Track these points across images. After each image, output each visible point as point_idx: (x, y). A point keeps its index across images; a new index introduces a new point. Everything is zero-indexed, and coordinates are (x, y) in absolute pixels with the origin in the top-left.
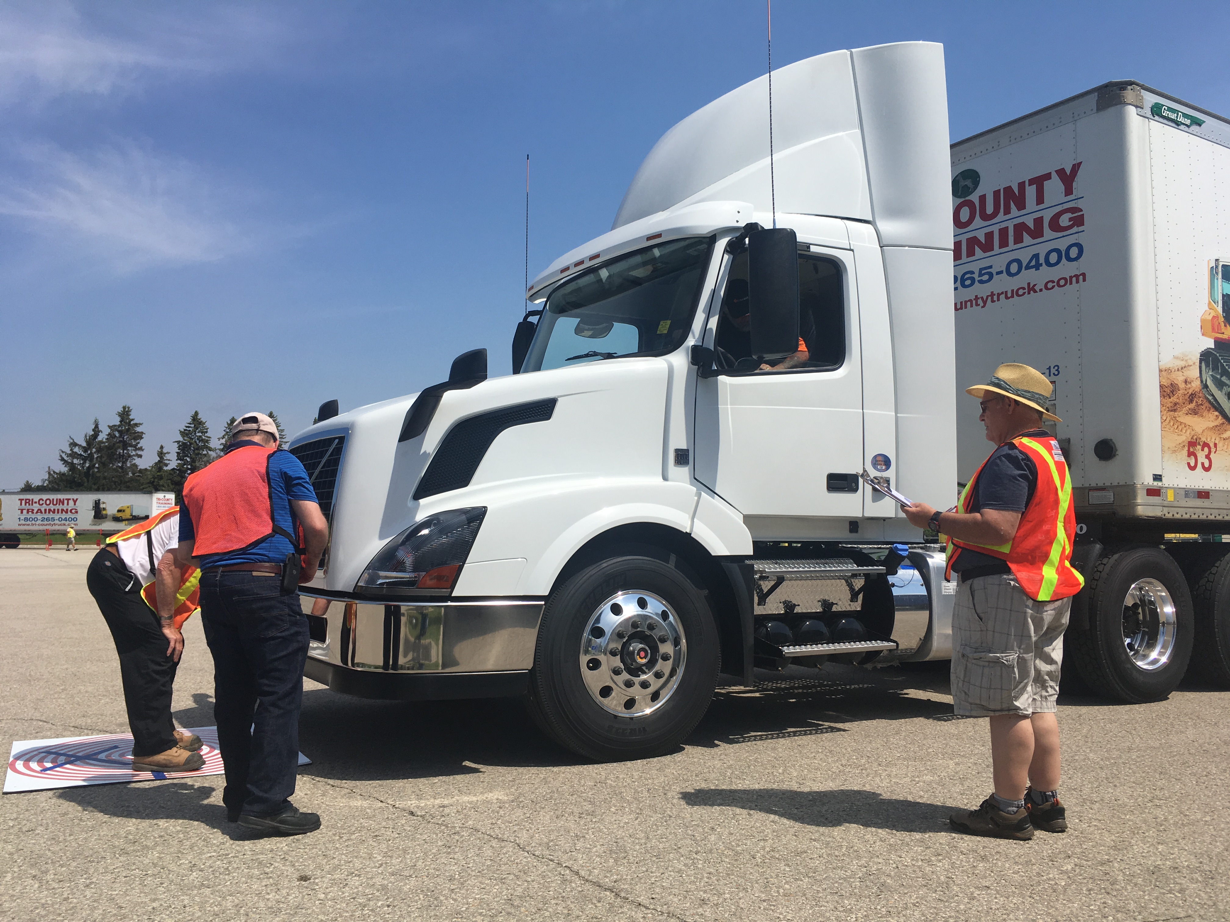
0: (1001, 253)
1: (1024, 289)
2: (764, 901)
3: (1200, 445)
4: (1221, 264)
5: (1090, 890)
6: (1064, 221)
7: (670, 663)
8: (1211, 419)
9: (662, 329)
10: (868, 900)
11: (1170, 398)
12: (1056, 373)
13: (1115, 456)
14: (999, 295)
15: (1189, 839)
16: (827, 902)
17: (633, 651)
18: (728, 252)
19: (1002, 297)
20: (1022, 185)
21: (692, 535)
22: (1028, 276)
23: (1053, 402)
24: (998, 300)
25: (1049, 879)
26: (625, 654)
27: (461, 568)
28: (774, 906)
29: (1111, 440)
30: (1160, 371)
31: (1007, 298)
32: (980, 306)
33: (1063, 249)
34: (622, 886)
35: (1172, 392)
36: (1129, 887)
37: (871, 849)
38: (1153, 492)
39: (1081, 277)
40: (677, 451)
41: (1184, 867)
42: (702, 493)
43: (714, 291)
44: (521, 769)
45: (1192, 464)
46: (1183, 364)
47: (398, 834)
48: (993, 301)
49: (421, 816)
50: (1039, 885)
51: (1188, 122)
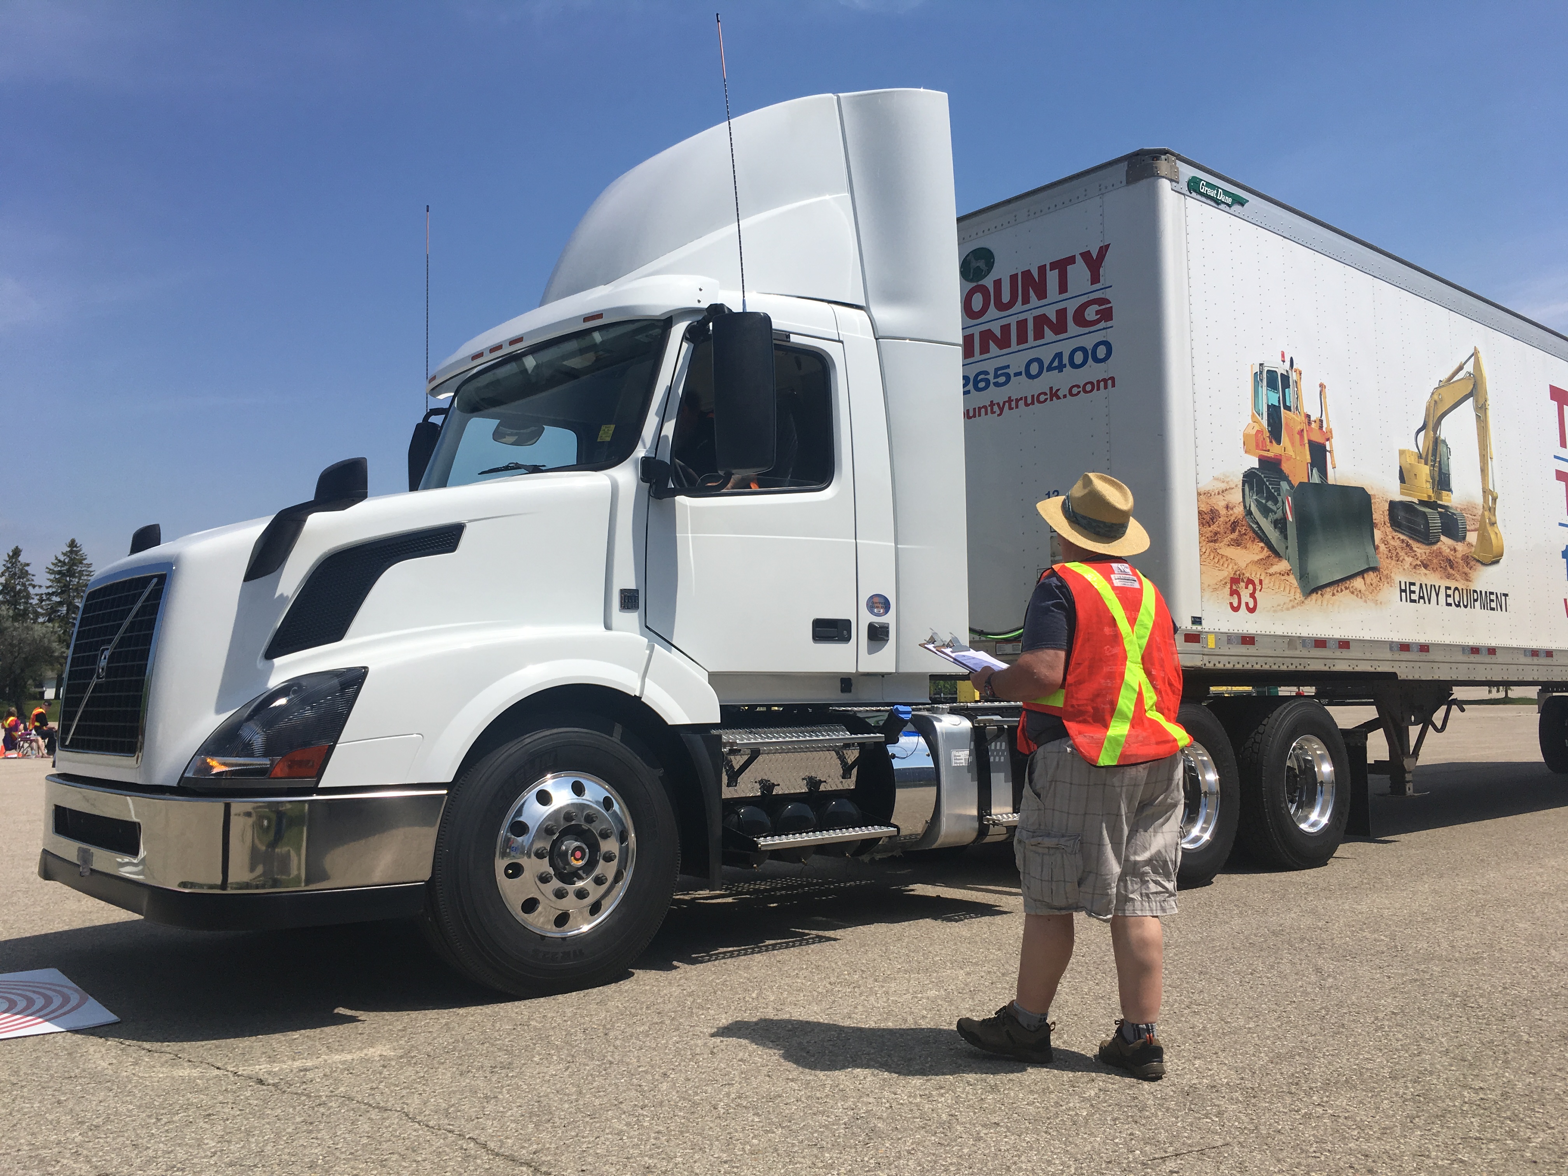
0: (1019, 351)
1: (1045, 394)
2: (726, 1162)
3: (1243, 582)
4: (1266, 369)
5: (1115, 1120)
6: (1091, 314)
7: (614, 865)
8: (1255, 552)
9: (604, 436)
10: (854, 1150)
11: (1210, 526)
14: (1017, 401)
15: (1230, 1051)
16: (804, 1157)
17: (566, 851)
18: (687, 339)
19: (1021, 403)
20: (1042, 269)
21: (643, 700)
22: (1050, 380)
24: (1017, 407)
25: (1069, 1109)
26: (555, 856)
27: (331, 749)
30: (1199, 494)
31: (1027, 405)
32: (996, 414)
33: (1089, 347)
34: (543, 1159)
35: (1212, 519)
36: (1158, 1112)
37: (860, 1086)
38: (1192, 638)
39: (1110, 382)
40: (623, 591)
41: (1222, 1085)
42: (656, 645)
43: (670, 389)
44: (414, 1014)
45: (1235, 605)
46: (1223, 486)
47: (240, 1110)
48: (1011, 408)
49: (274, 1085)
50: (1057, 1117)
51: (1229, 200)
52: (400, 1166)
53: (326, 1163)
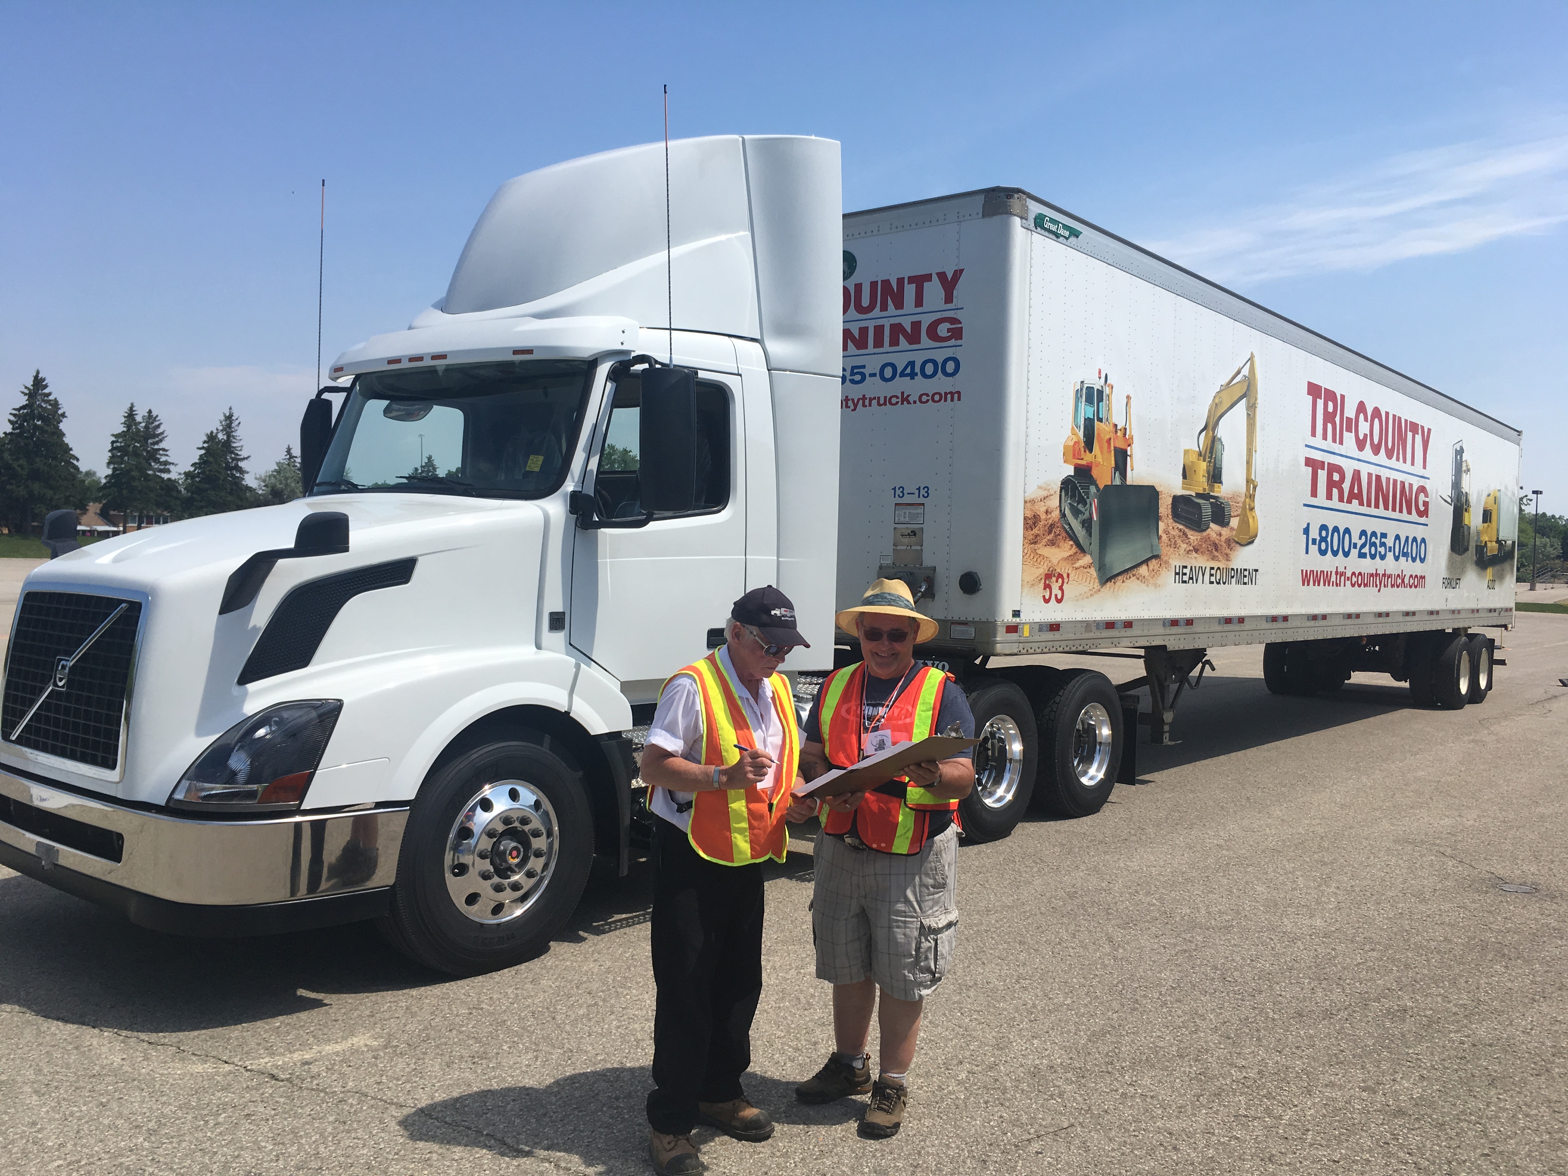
0: (875, 354)
1: (897, 397)
3: (1054, 576)
4: (1085, 386)
5: (986, 1102)
6: (943, 330)
7: (542, 861)
8: (1067, 549)
11: (1032, 530)
12: (926, 495)
13: (978, 590)
14: (871, 400)
15: (1057, 1029)
17: (504, 852)
18: (610, 379)
19: (874, 402)
20: (900, 281)
21: (571, 715)
22: (901, 385)
23: (921, 526)
24: (870, 405)
25: (950, 1093)
26: (495, 856)
27: (312, 775)
28: (715, 1158)
29: (976, 573)
30: (1025, 502)
31: (879, 404)
32: (850, 409)
33: (940, 361)
35: (1034, 524)
36: (1018, 1095)
37: (784, 1072)
38: (1012, 629)
39: (956, 395)
40: (551, 614)
41: (1058, 1065)
42: (582, 664)
43: (595, 426)
45: (1047, 597)
46: (1045, 493)
47: (274, 1109)
48: (864, 406)
49: (287, 1080)
50: (943, 1102)
51: (1067, 234)
52: (444, 1165)
53: (380, 1163)
